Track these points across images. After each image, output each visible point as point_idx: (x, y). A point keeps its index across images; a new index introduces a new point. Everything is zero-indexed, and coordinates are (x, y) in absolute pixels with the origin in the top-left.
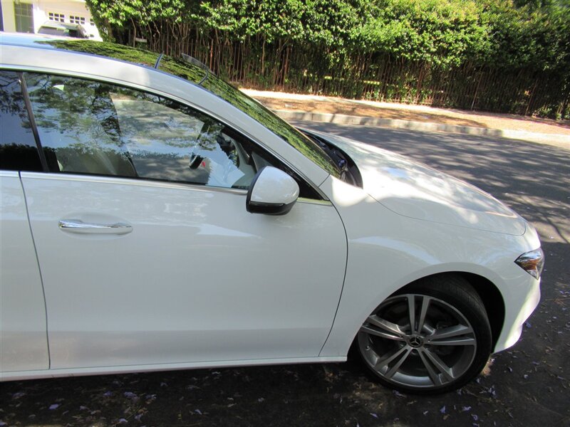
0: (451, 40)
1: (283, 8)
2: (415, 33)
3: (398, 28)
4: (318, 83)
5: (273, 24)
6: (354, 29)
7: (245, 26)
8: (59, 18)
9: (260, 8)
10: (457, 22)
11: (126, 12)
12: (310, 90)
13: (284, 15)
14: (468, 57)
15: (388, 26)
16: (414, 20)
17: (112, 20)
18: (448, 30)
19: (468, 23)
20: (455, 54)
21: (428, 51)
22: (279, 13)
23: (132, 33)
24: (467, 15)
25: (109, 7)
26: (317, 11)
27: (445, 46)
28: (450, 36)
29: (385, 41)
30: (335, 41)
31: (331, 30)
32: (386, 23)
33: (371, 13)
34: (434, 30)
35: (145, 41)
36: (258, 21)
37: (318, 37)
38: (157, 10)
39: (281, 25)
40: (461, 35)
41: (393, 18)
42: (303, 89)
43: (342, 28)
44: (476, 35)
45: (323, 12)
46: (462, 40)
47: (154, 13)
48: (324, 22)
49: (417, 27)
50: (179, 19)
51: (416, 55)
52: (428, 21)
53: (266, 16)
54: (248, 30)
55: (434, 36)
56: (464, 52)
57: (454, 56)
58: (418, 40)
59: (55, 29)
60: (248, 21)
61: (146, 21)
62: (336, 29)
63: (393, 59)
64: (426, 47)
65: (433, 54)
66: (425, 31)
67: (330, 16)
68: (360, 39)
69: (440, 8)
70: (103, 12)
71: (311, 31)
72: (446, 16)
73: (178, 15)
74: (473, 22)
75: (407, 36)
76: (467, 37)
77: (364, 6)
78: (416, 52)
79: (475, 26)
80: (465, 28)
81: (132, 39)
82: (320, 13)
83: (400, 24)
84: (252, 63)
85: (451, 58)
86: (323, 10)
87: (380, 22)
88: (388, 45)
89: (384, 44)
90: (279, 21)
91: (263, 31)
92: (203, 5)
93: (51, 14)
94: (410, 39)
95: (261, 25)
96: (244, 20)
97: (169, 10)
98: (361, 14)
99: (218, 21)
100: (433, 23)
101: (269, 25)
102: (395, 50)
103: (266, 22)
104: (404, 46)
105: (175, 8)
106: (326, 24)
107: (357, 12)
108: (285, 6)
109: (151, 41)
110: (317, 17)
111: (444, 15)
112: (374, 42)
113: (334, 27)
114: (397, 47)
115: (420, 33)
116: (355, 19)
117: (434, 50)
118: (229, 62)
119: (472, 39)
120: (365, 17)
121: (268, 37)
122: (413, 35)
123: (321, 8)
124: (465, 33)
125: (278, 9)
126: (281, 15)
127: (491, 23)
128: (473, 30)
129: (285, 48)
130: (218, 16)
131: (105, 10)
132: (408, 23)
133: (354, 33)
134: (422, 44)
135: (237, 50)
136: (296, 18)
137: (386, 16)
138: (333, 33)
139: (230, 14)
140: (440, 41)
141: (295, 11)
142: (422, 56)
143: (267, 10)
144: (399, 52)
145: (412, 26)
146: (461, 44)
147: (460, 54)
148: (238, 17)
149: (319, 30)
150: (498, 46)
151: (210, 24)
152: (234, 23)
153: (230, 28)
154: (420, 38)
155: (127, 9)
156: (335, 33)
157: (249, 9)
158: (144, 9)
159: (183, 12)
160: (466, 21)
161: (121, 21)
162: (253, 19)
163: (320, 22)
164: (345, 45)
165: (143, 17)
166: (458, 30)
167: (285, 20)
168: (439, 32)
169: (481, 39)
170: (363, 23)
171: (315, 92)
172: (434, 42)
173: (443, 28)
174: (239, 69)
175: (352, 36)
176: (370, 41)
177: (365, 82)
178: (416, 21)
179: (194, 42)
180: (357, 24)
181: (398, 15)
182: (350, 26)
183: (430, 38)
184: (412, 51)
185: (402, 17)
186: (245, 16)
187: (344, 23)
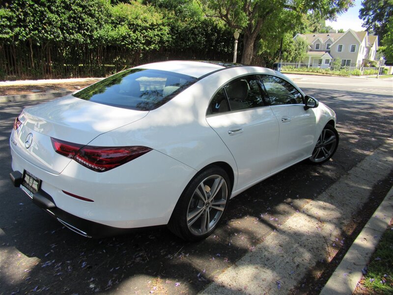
0: (152, 36)
1: (44, 20)
2: (132, 32)
3: (123, 30)
4: (75, 69)
5: (40, 32)
6: (95, 32)
7: (18, 34)
9: (28, 20)
10: (152, 25)
12: (72, 75)
13: (47, 25)
14: (161, 45)
15: (117, 29)
16: (129, 24)
18: (149, 30)
19: (158, 25)
20: (154, 43)
21: (141, 43)
22: (42, 23)
24: (156, 20)
26: (69, 21)
27: (149, 39)
28: (151, 33)
29: (117, 38)
30: (84, 40)
31: (81, 33)
32: (115, 27)
33: (103, 21)
34: (142, 30)
36: (27, 29)
37: (73, 39)
39: (46, 32)
40: (156, 32)
41: (118, 24)
42: (66, 75)
43: (87, 32)
44: (163, 32)
45: (74, 22)
46: (158, 35)
48: (75, 28)
49: (132, 29)
51: (134, 46)
52: (137, 25)
53: (33, 26)
54: (20, 37)
55: (142, 33)
56: (159, 42)
60: (20, 30)
62: (84, 32)
63: (119, 49)
64: (139, 40)
65: (143, 44)
66: (137, 31)
67: (79, 24)
68: (100, 38)
69: (142, 17)
71: (68, 35)
72: (146, 21)
74: (160, 25)
75: (128, 35)
76: (159, 33)
77: (98, 17)
78: (134, 44)
79: (161, 27)
80: (157, 28)
82: (72, 22)
83: (123, 28)
84: (23, 60)
85: (154, 45)
86: (74, 21)
88: (118, 41)
89: (116, 40)
90: (44, 28)
91: (32, 37)
94: (130, 36)
95: (30, 33)
96: (17, 29)
98: (98, 22)
100: (140, 26)
101: (37, 32)
102: (123, 43)
103: (33, 30)
104: (127, 41)
106: (77, 29)
107: (95, 21)
108: (46, 19)
110: (70, 25)
112: (110, 40)
113: (83, 31)
114: (123, 42)
115: (134, 32)
116: (95, 26)
117: (144, 42)
118: (4, 61)
119: (162, 34)
120: (101, 24)
121: (36, 41)
122: (131, 34)
123: (72, 19)
124: (158, 31)
125: (41, 21)
126: (45, 25)
127: (169, 25)
128: (161, 29)
129: (47, 48)
132: (127, 27)
133: (96, 35)
134: (137, 39)
136: (55, 26)
137: (113, 23)
138: (82, 35)
140: (146, 36)
141: (54, 21)
142: (138, 46)
143: (34, 22)
144: (124, 45)
145: (129, 29)
146: (157, 37)
147: (157, 43)
148: (11, 28)
149: (73, 34)
150: (174, 37)
152: (8, 33)
153: (8, 36)
154: (135, 35)
156: (84, 35)
157: (19, 20)
162: (23, 29)
163: (73, 28)
164: (91, 43)
166: (154, 29)
167: (48, 28)
168: (144, 31)
169: (166, 34)
170: (100, 27)
171: (75, 76)
172: (143, 37)
173: (146, 29)
174: (14, 65)
175: (95, 37)
176: (107, 39)
177: (106, 65)
180: (96, 28)
181: (120, 22)
182: (92, 31)
183: (141, 35)
184: (132, 43)
185: (123, 23)
186: (16, 26)
187: (88, 28)
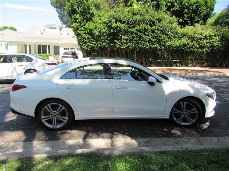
0: (204, 43)
1: (141, 39)
3: (183, 41)
4: (156, 62)
5: (139, 44)
6: (167, 43)
7: (129, 46)
8: (67, 49)
9: (134, 40)
10: (206, 36)
11: (91, 46)
12: (153, 65)
13: (142, 41)
14: (212, 48)
15: (180, 41)
16: (189, 37)
17: (86, 49)
18: (203, 40)
19: (210, 36)
20: (207, 48)
21: (196, 48)
22: (140, 41)
23: (92, 52)
24: (209, 33)
25: (86, 45)
26: (153, 38)
27: (203, 45)
28: (204, 42)
29: (179, 46)
30: (160, 48)
32: (179, 40)
33: (173, 37)
34: (197, 40)
35: (96, 54)
36: (133, 44)
37: (154, 47)
38: (100, 44)
39: (141, 44)
40: (208, 41)
41: (181, 38)
42: (150, 65)
43: (163, 43)
45: (156, 38)
46: (209, 42)
47: (99, 45)
48: (156, 42)
49: (190, 40)
50: (107, 46)
51: (191, 49)
52: (194, 37)
53: (136, 42)
54: (130, 47)
55: (197, 42)
57: (206, 48)
58: (192, 44)
59: (68, 53)
60: (130, 44)
61: (97, 48)
62: (161, 43)
63: (183, 52)
64: (195, 46)
65: (198, 48)
66: (194, 41)
67: (158, 39)
68: (170, 46)
69: (199, 32)
70: (84, 47)
71: (152, 45)
72: (201, 35)
73: (107, 45)
75: (187, 43)
76: (211, 41)
77: (170, 35)
78: (191, 48)
79: (213, 37)
80: (209, 38)
81: (92, 54)
83: (184, 40)
84: (132, 58)
85: (206, 49)
87: (176, 40)
89: (179, 47)
90: (140, 43)
91: (135, 47)
92: (115, 41)
93: (65, 48)
94: (188, 44)
95: (134, 45)
96: (129, 44)
97: (104, 44)
98: (169, 38)
99: (120, 45)
100: (197, 38)
101: (137, 45)
102: (183, 48)
103: (136, 44)
104: (186, 47)
105: (106, 43)
106: (157, 42)
107: (168, 37)
108: (142, 38)
109: (98, 54)
110: (153, 40)
111: (200, 35)
112: (175, 46)
113: (160, 43)
114: (184, 47)
115: (192, 41)
116: (167, 40)
117: (198, 47)
119: (213, 42)
120: (171, 39)
121: (137, 49)
122: (189, 43)
123: (155, 37)
124: (210, 40)
125: (140, 39)
126: (141, 41)
127: (219, 35)
128: (213, 39)
129: (143, 52)
130: (120, 44)
131: (84, 46)
132: (187, 39)
133: (167, 44)
134: (193, 45)
135: (126, 54)
136: (146, 41)
137: (178, 37)
138: (159, 45)
139: (124, 43)
140: (200, 44)
141: (146, 39)
142: (194, 50)
143: (136, 40)
144: (185, 49)
145: (189, 40)
146: (209, 44)
147: (209, 48)
148: (126, 43)
149: (154, 45)
150: (223, 43)
151: (117, 46)
152: (125, 46)
153: (124, 47)
154: (192, 43)
155: (91, 45)
156: (160, 45)
157: (131, 40)
158: (97, 44)
159: (108, 44)
160: (209, 36)
161: (89, 49)
162: (132, 44)
164: (164, 49)
165: (96, 47)
166: (207, 39)
167: (143, 42)
168: (199, 41)
169: (217, 41)
170: (170, 41)
171: (155, 66)
172: (198, 44)
173: (201, 39)
175: (167, 45)
176: (173, 46)
177: (173, 60)
178: (190, 38)
179: (112, 53)
180: (168, 41)
181: (183, 37)
182: (166, 42)
184: (190, 48)
185: (184, 37)
186: (129, 43)
187: (163, 41)
